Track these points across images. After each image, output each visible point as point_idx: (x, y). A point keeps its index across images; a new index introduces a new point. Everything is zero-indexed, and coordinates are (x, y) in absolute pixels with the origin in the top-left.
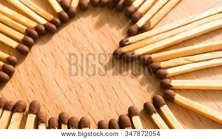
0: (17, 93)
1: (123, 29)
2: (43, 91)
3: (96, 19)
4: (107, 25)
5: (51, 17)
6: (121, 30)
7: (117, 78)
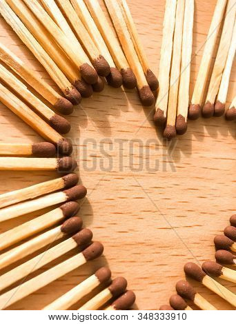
0: (154, 287)
1: (129, 104)
2: (169, 251)
3: (91, 124)
4: (111, 118)
6: (130, 108)
7: (194, 155)
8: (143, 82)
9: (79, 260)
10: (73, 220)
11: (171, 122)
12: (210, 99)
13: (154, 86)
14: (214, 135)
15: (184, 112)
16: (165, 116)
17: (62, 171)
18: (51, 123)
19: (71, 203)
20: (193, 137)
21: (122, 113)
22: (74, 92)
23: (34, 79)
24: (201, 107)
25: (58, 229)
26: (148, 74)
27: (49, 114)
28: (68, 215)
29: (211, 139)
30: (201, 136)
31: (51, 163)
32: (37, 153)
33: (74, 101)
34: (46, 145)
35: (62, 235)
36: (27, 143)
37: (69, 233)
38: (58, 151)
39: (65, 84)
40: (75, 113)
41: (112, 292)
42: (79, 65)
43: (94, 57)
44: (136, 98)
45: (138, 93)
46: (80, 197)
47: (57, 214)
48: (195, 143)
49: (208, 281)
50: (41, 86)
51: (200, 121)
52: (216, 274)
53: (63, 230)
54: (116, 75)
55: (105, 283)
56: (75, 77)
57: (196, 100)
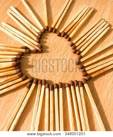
5: (39, 85)
6: (29, 57)
7: (49, 47)
8: (24, 50)
9: (61, 90)
10: (50, 86)
11: (38, 48)
12: (37, 34)
13: (26, 48)
14: (47, 38)
15: (37, 44)
16: (35, 49)
17: (37, 83)
18: (23, 80)
19: (46, 85)
20: (45, 44)
21: (29, 60)
22: (18, 70)
23: (9, 79)
24: (38, 38)
25: (51, 91)
26: (22, 48)
27: (20, 79)
28: (49, 87)
29: (47, 40)
30: (45, 42)
31: (33, 85)
32: (29, 87)
33: (20, 71)
34: (28, 84)
35: (53, 91)
36: (25, 89)
37: (53, 89)
38: (31, 82)
39: (15, 71)
40: (23, 72)
41: (72, 85)
42: (11, 66)
43: (11, 60)
44: (27, 54)
45: (26, 53)
46: (46, 82)
47: (47, 90)
48: (46, 44)
49: (82, 60)
50: (12, 78)
51: (41, 40)
52: (81, 57)
53: (52, 90)
54: (18, 57)
55: (69, 86)
56: (14, 68)
57: (35, 39)
